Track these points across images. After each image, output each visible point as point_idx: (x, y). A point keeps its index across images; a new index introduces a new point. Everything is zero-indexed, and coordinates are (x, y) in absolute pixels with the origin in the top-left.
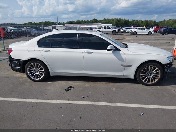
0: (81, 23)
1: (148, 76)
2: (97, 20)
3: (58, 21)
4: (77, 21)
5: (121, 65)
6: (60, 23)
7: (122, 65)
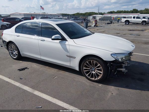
0: (121, 13)
1: (92, 71)
2: (137, 10)
3: (99, 11)
4: (117, 11)
5: (66, 55)
6: (101, 13)
7: (68, 56)
